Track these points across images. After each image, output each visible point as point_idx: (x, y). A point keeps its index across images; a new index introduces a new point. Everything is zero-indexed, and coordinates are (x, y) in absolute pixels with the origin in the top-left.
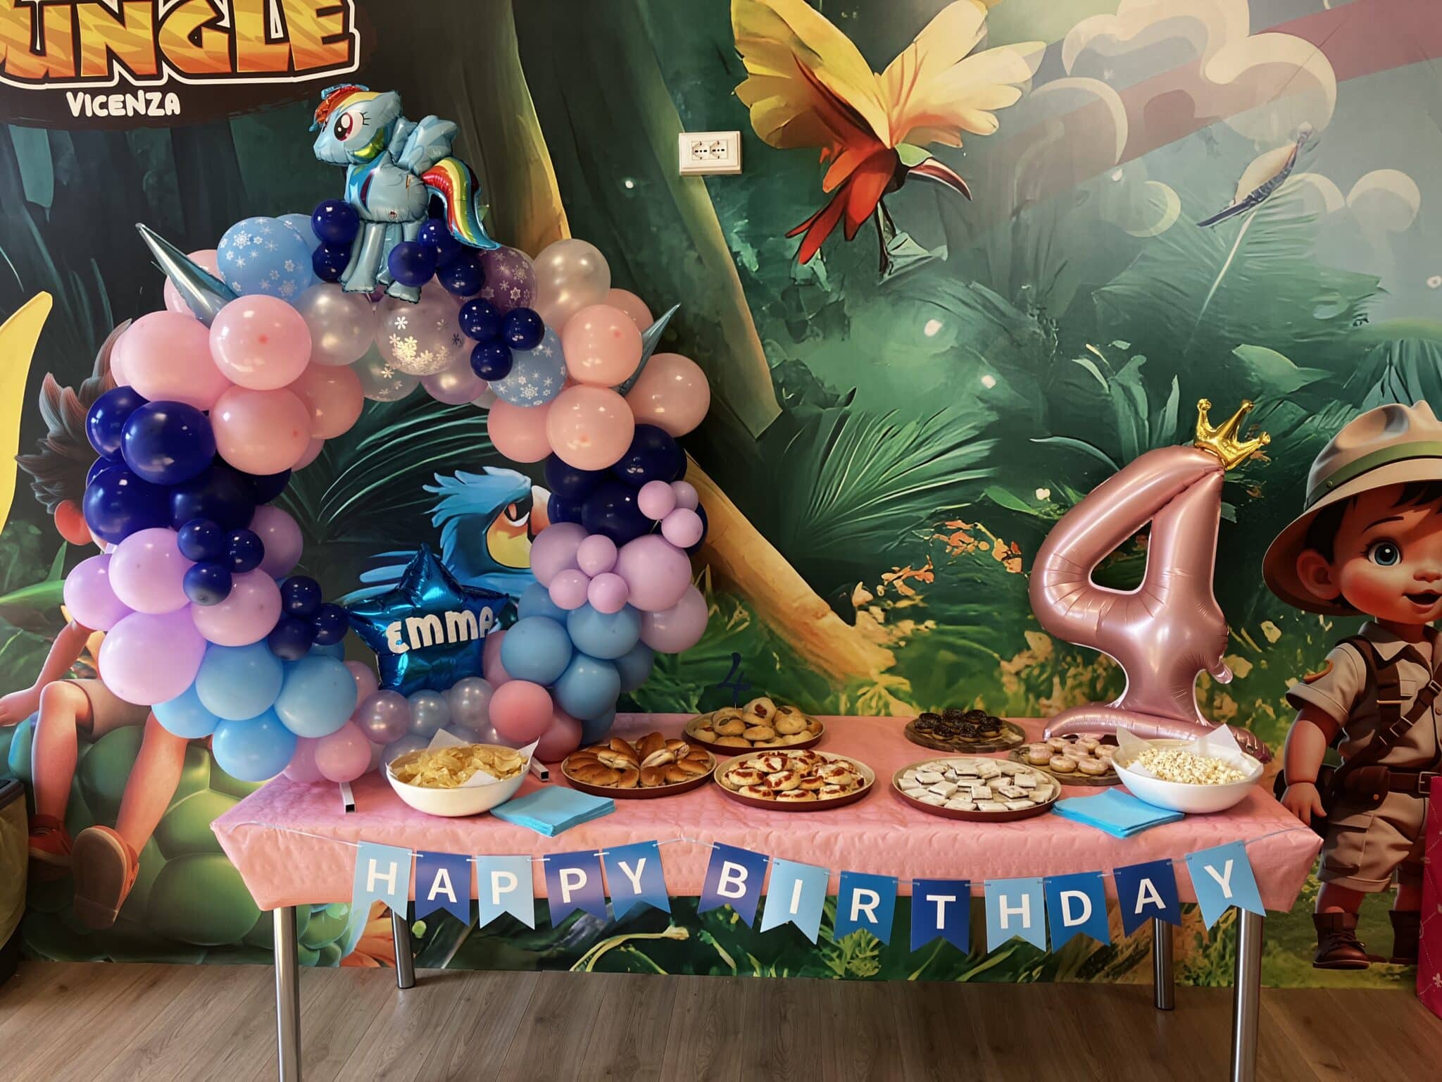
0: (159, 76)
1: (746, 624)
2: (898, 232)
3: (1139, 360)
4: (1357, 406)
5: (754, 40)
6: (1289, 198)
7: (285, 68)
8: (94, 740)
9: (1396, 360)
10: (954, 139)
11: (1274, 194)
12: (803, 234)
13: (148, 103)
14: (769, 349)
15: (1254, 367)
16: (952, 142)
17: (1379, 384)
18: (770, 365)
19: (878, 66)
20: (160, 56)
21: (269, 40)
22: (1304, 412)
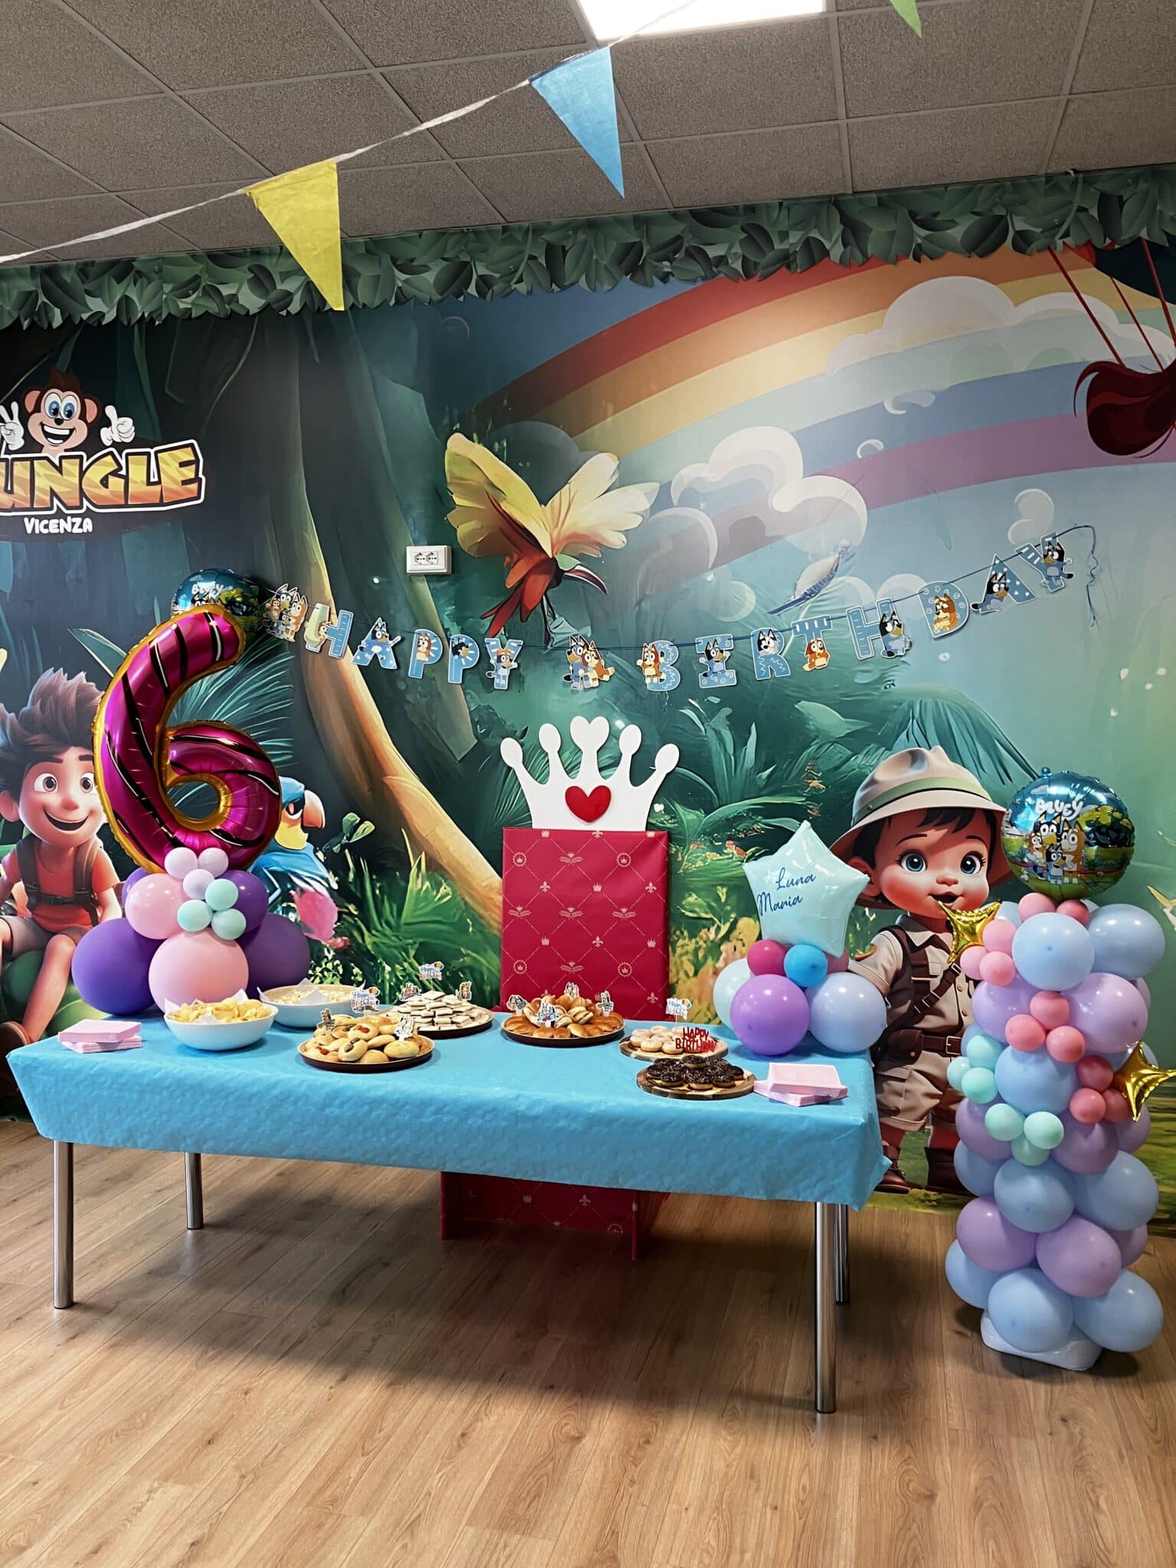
0: (81, 507)
1: (449, 897)
2: (557, 616)
3: (728, 711)
4: (889, 749)
5: (460, 482)
6: (834, 594)
7: (158, 501)
8: (13, 960)
9: (917, 715)
10: (596, 551)
11: (822, 592)
12: (492, 617)
13: (73, 524)
14: (468, 697)
15: (811, 717)
16: (594, 553)
17: (905, 732)
18: (469, 709)
19: (543, 501)
20: (82, 494)
21: (149, 483)
22: (849, 752)
